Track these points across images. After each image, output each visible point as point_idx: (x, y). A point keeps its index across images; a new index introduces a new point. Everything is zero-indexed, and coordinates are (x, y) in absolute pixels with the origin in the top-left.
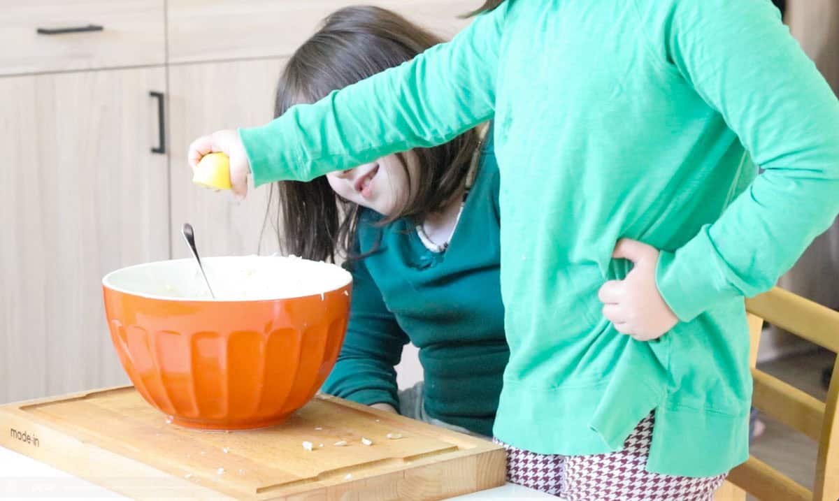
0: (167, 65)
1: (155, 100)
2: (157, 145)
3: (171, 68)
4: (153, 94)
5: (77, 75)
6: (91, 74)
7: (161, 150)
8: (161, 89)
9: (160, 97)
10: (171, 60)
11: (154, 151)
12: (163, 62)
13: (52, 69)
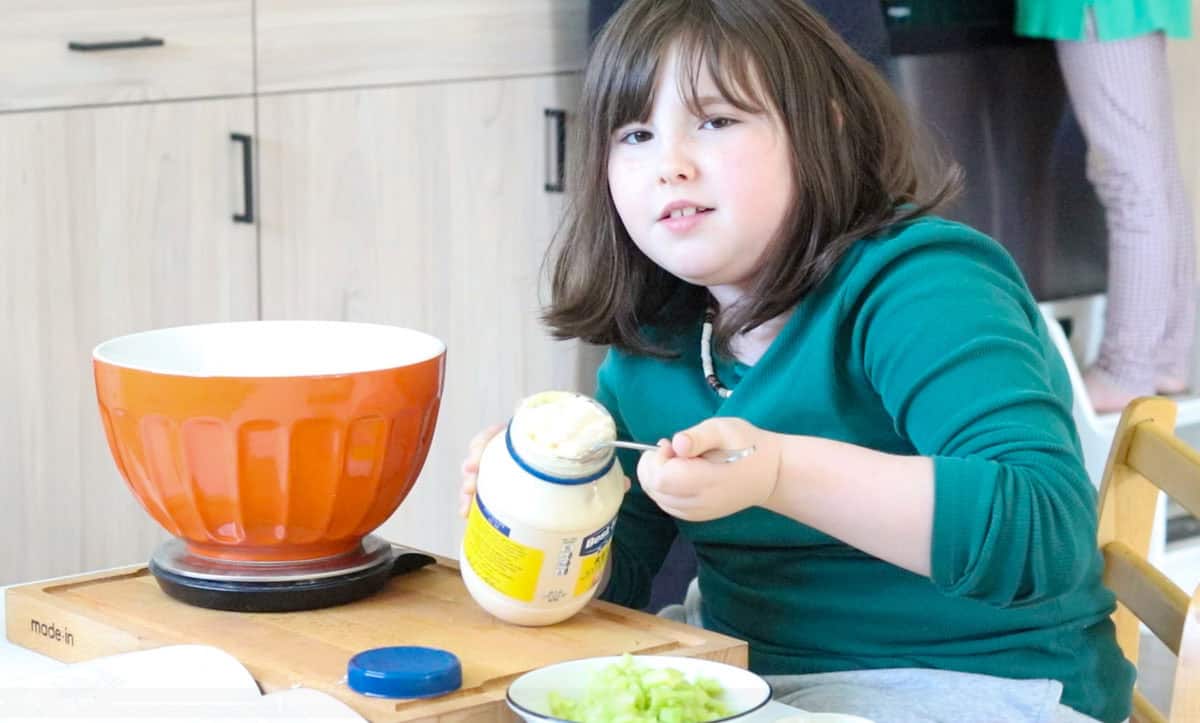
0: (255, 95)
1: (239, 146)
2: (241, 210)
3: (262, 100)
4: (235, 137)
5: (127, 110)
6: (145, 108)
7: (247, 217)
8: (246, 129)
9: (245, 141)
10: (261, 89)
11: (237, 219)
12: (249, 90)
13: (91, 100)
